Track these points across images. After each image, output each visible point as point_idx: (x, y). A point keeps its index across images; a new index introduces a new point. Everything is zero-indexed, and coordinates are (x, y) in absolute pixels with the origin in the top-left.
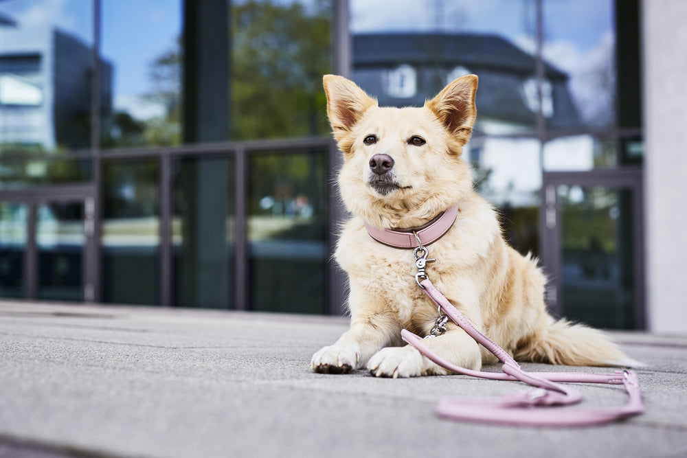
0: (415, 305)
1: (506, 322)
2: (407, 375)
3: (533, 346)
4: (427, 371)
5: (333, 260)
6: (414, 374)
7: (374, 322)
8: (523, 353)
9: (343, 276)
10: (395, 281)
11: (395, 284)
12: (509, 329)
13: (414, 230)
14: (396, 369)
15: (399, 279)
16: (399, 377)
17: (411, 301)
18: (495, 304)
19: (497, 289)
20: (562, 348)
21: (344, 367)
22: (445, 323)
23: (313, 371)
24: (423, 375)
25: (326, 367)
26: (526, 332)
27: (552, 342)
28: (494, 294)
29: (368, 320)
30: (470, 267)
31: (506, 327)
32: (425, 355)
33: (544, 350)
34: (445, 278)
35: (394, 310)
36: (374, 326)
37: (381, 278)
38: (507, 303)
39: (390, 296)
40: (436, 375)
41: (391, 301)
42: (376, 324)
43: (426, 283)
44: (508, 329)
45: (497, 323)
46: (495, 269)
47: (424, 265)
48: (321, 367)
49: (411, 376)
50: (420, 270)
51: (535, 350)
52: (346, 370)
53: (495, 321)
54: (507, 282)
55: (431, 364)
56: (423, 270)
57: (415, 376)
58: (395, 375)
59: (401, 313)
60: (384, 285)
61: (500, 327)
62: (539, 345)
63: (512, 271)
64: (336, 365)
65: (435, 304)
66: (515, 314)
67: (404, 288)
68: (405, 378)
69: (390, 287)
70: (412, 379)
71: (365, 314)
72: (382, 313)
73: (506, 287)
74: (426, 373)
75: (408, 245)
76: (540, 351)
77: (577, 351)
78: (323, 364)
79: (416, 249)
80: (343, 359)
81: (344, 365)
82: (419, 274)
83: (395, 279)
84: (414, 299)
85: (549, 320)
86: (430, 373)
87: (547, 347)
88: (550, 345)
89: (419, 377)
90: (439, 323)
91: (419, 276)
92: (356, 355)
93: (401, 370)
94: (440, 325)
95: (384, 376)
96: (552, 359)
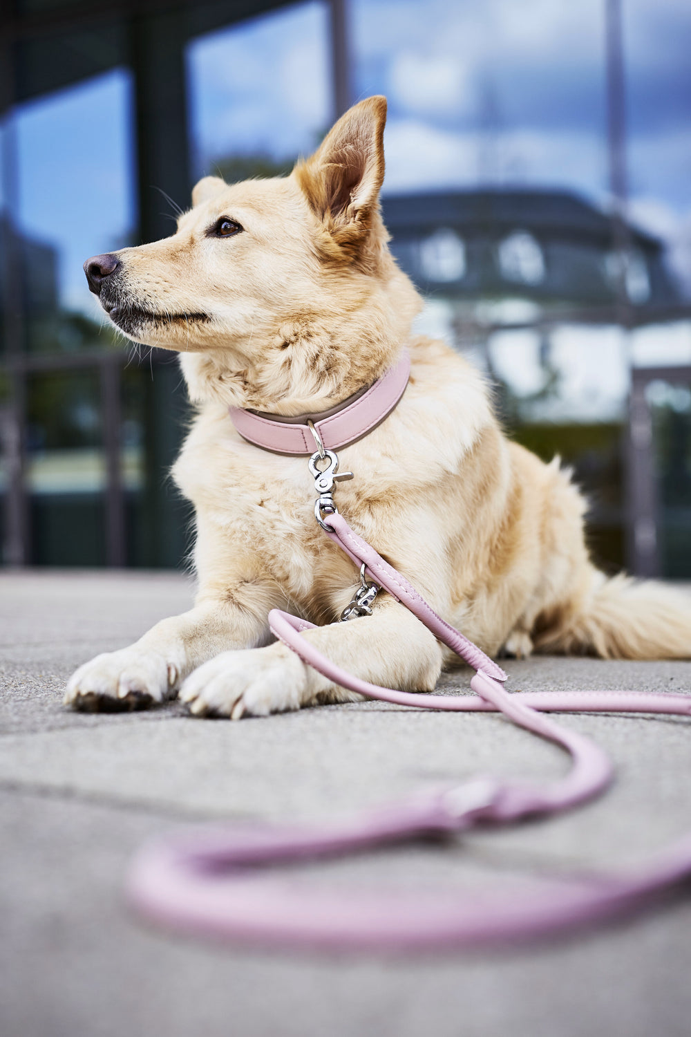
0: (318, 562)
1: (506, 587)
2: (265, 710)
3: (569, 624)
4: (319, 696)
5: (170, 481)
6: (282, 707)
7: (237, 597)
8: (549, 639)
9: (186, 510)
10: (277, 520)
11: (278, 525)
12: (514, 596)
13: (309, 418)
14: (238, 700)
15: (285, 516)
16: (247, 715)
17: (311, 556)
18: (484, 555)
19: (490, 528)
20: (618, 627)
21: (133, 699)
22: (371, 597)
23: (69, 707)
24: (305, 706)
25: (89, 699)
26: (548, 602)
27: (604, 618)
28: (484, 538)
29: (227, 593)
30: (430, 487)
31: (507, 596)
32: (309, 663)
33: (588, 634)
34: (378, 510)
35: (279, 574)
36: (238, 605)
37: (249, 512)
38: (508, 551)
39: (270, 546)
40: (337, 702)
41: (273, 557)
42: (242, 601)
43: (335, 519)
44: (512, 598)
45: (490, 587)
46: (484, 490)
47: (330, 485)
48: (80, 701)
49: (275, 712)
50: (322, 496)
51: (571, 633)
52: (140, 703)
53: (484, 586)
54: (508, 512)
55: (324, 684)
56: (329, 495)
57: (288, 710)
58: (237, 712)
59: (292, 581)
60: (258, 524)
61: (495, 597)
62: (580, 623)
63: (518, 492)
64: (112, 694)
65: (355, 561)
66: (524, 570)
67: (293, 531)
68: (258, 716)
69: (269, 530)
70: (278, 718)
71: (222, 581)
72: (255, 580)
73: (506, 523)
74: (315, 701)
75: (302, 450)
76: (580, 635)
77: (643, 632)
78: (84, 692)
79: (314, 456)
80: (130, 681)
81: (131, 693)
82: (323, 502)
83: (277, 517)
84: (317, 552)
85: (594, 578)
86: (325, 700)
87: (592, 626)
88: (598, 623)
89: (295, 710)
90: (359, 598)
91: (322, 507)
92: (169, 669)
93: (249, 701)
94: (360, 602)
95: (211, 714)
96: (602, 648)
